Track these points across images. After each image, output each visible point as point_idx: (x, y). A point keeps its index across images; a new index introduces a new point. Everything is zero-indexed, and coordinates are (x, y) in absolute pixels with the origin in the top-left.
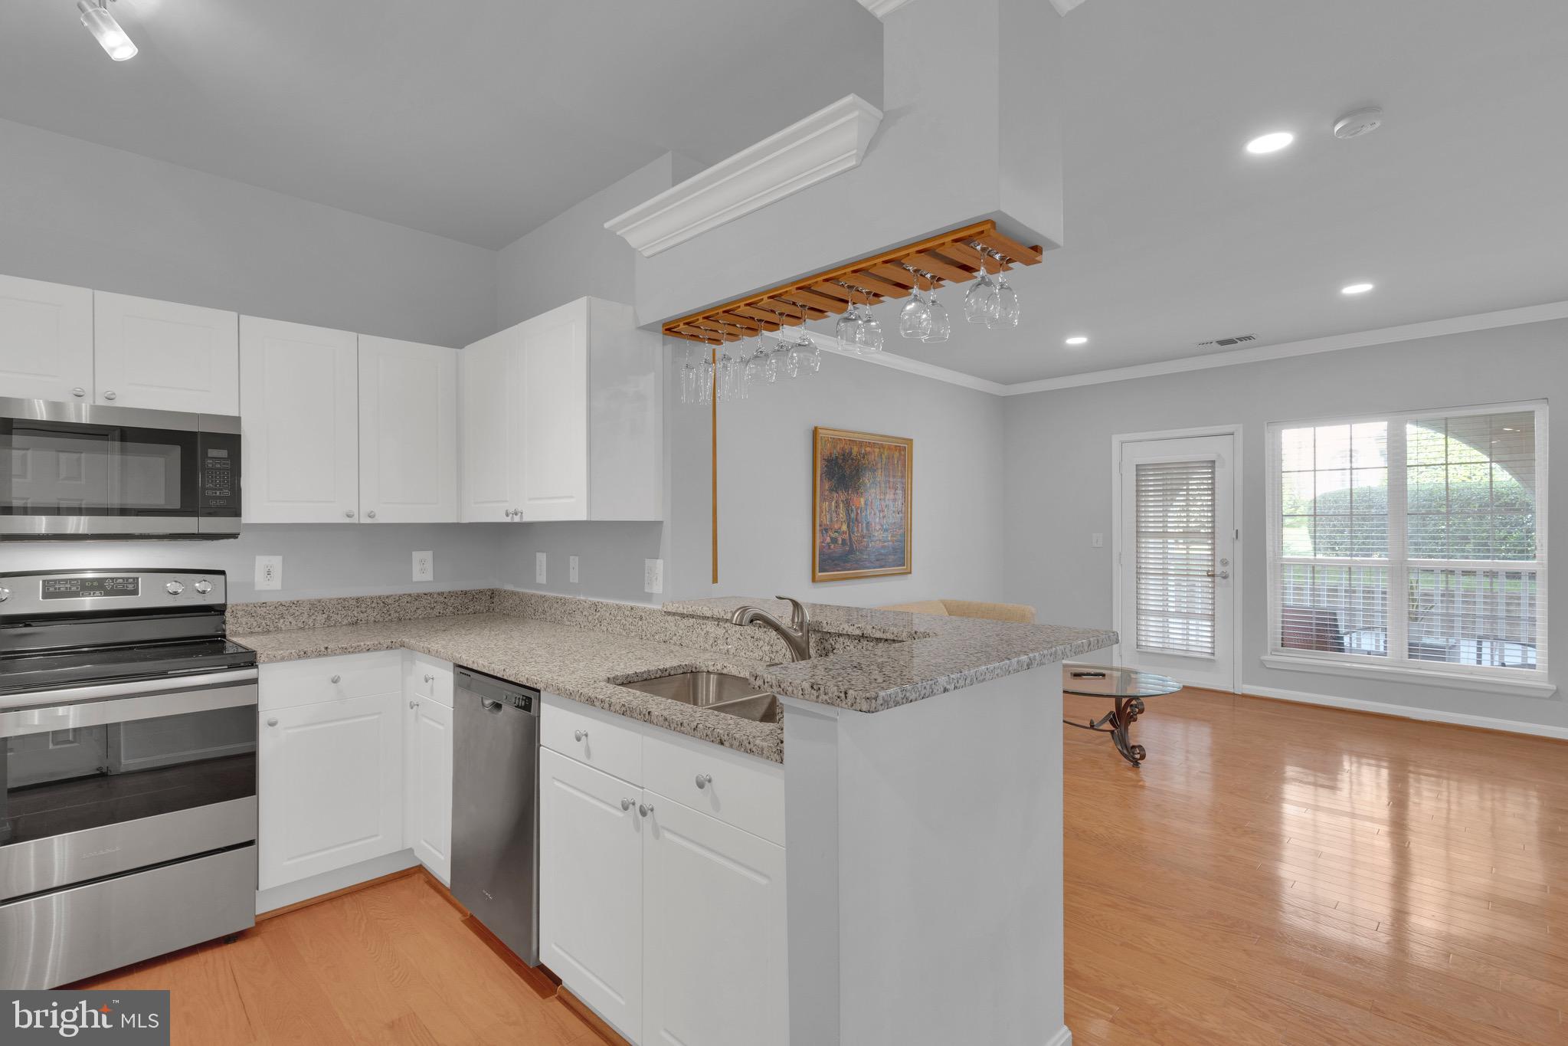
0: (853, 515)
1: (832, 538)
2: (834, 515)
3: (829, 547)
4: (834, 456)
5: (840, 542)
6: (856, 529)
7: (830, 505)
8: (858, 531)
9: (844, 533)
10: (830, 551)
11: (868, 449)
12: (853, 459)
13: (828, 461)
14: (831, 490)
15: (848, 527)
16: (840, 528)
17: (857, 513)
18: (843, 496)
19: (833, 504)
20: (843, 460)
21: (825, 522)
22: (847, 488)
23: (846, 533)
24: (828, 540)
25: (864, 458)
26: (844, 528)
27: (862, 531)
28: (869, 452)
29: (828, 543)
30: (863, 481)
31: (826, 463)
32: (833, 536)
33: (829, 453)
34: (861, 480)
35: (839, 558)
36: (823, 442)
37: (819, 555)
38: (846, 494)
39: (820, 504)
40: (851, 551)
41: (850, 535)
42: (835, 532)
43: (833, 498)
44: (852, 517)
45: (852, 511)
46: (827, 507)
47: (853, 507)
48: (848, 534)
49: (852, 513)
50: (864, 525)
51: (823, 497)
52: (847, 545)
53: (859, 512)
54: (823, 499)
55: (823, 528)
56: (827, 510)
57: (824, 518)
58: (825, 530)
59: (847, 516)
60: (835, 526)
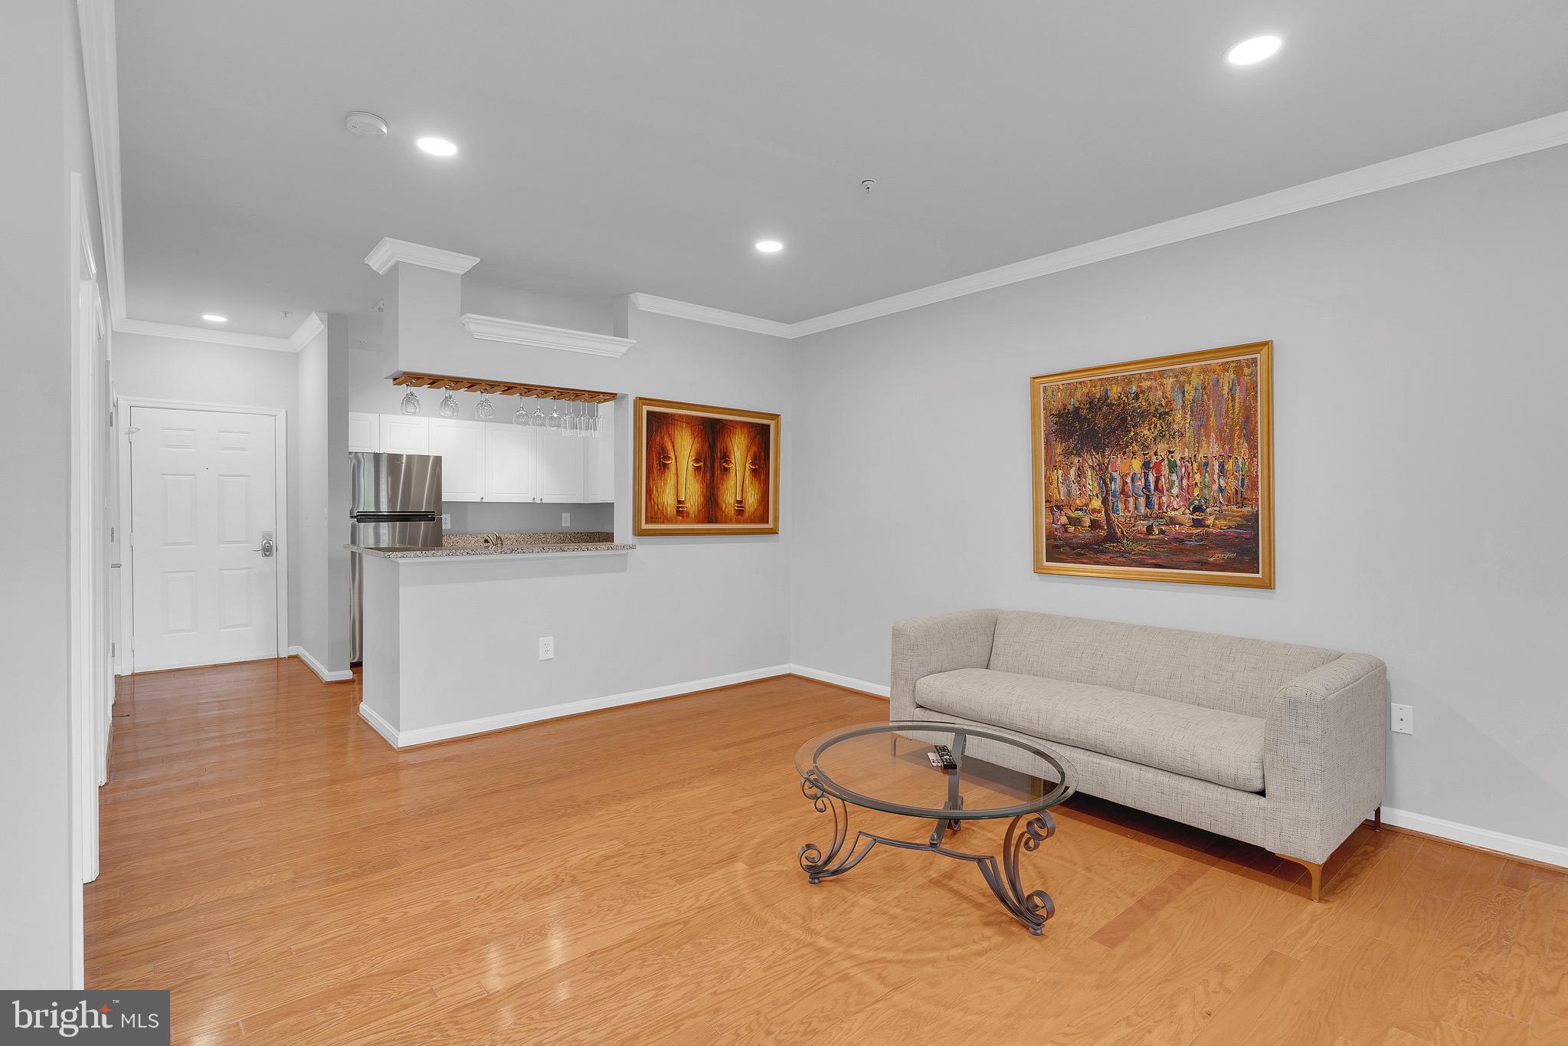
0: (1115, 486)
1: (1069, 518)
2: (1074, 486)
3: (1066, 530)
4: (1071, 408)
5: (1088, 524)
6: (1121, 506)
7: (1066, 475)
8: (1126, 508)
9: (1094, 511)
10: (1069, 535)
11: (1146, 384)
12: (1110, 405)
13: (1060, 415)
14: (1067, 454)
15: (1105, 502)
16: (1087, 505)
17: (1125, 483)
18: (1091, 460)
19: (1072, 472)
20: (1090, 409)
21: (1056, 496)
22: (1099, 448)
23: (1099, 511)
24: (1064, 520)
25: (1137, 397)
26: (1097, 503)
28: (1150, 388)
29: (1064, 525)
30: (1136, 434)
31: (1055, 420)
32: (1074, 516)
33: (1060, 406)
34: (1132, 433)
35: (1086, 546)
36: (1049, 393)
37: (1047, 540)
38: (1099, 457)
39: (1046, 473)
40: (1111, 537)
41: (1107, 515)
42: (1076, 510)
43: (1072, 464)
44: (1113, 488)
45: (1112, 479)
46: (1060, 478)
47: (1115, 475)
48: (1103, 512)
49: (1113, 483)
50: (1142, 500)
51: (1053, 464)
52: (1103, 529)
53: (1129, 480)
54: (1051, 464)
55: (1053, 504)
56: (1060, 479)
57: (1056, 491)
58: (1054, 507)
59: (1101, 488)
60: (1078, 502)
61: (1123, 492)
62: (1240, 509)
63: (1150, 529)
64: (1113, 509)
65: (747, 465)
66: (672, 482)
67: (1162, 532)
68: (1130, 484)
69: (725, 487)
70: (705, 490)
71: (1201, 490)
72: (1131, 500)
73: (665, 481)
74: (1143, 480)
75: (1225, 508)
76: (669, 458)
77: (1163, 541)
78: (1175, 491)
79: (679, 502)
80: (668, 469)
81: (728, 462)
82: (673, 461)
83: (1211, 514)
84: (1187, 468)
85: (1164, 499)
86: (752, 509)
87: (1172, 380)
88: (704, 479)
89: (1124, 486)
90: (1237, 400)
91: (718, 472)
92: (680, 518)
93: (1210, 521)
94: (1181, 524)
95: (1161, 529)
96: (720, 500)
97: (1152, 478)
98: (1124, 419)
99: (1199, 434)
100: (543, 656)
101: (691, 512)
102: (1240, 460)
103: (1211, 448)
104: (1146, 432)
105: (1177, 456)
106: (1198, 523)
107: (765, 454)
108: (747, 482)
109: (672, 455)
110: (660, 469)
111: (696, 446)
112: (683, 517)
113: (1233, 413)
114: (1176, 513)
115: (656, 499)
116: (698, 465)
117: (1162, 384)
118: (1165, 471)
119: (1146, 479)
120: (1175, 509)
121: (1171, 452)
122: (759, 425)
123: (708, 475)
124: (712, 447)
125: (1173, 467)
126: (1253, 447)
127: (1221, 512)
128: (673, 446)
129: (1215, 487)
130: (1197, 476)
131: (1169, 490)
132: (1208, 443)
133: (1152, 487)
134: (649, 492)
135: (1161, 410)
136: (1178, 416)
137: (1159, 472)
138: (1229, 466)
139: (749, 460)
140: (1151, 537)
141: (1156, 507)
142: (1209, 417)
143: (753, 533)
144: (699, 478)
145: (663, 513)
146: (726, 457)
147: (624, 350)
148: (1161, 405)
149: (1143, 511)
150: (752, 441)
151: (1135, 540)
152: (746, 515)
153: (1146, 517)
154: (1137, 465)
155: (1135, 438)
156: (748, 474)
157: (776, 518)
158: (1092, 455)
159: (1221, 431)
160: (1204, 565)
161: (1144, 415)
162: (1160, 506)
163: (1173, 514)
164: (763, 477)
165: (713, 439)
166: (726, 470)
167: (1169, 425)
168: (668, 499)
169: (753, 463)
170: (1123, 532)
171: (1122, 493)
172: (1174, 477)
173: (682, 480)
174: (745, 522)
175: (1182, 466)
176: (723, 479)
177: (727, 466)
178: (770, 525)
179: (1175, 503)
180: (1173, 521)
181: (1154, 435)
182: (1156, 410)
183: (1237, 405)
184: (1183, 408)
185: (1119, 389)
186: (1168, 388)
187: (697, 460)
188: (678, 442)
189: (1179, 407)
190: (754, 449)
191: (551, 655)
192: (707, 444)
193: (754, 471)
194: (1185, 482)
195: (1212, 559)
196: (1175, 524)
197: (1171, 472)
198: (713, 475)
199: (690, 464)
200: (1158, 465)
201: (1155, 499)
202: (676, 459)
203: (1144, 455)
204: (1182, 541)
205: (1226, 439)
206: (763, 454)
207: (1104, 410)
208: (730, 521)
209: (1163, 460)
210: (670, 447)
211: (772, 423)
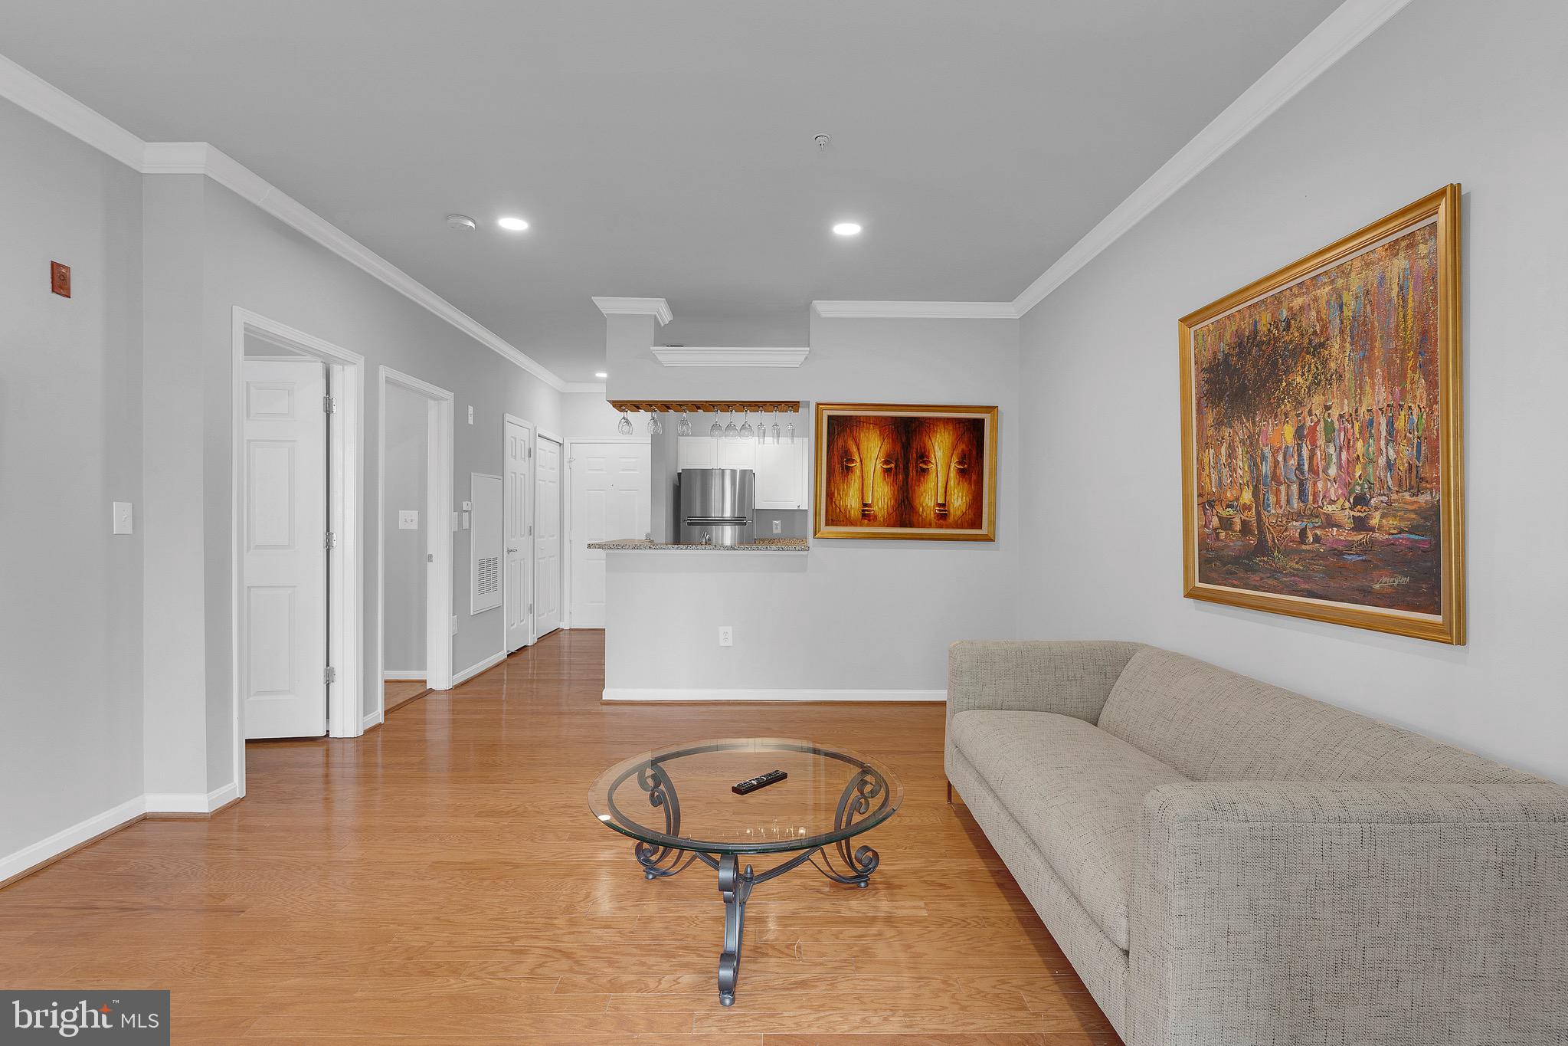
0: (1266, 469)
1: (1220, 519)
2: (1225, 471)
3: (1217, 534)
4: (1220, 356)
5: (1238, 527)
6: (1272, 499)
7: (1217, 455)
8: (1278, 502)
9: (1246, 508)
10: (1220, 544)
11: (1298, 302)
12: (1260, 344)
13: (1210, 369)
14: (1219, 424)
15: (1255, 494)
16: (1237, 499)
17: (1276, 463)
18: (1240, 430)
19: (1223, 450)
20: (1240, 355)
21: (1208, 488)
22: (1250, 411)
23: (1250, 508)
24: (1215, 521)
25: (1288, 326)
26: (1247, 497)
27: (1288, 502)
28: (1302, 308)
29: (1215, 529)
30: (1289, 384)
31: (1206, 376)
32: (1224, 515)
33: (1211, 355)
34: (1284, 384)
35: (1236, 560)
36: (1200, 338)
37: (1199, 551)
38: (1249, 425)
39: (1198, 455)
40: (1262, 548)
41: (1258, 514)
42: (1228, 506)
43: (1223, 439)
44: (1264, 471)
45: (1264, 458)
46: (1211, 459)
47: (1267, 450)
48: (1254, 509)
49: (1264, 463)
50: (1295, 488)
51: (1204, 441)
52: (1253, 535)
53: (1280, 458)
54: (1204, 445)
55: (1205, 499)
56: (1212, 463)
57: (1208, 480)
58: (1208, 503)
59: (1252, 472)
60: (1229, 495)
61: (1275, 477)
62: (1415, 499)
63: (1303, 532)
64: (1263, 503)
65: (953, 465)
66: (857, 485)
67: (1317, 539)
68: (1282, 464)
69: (922, 488)
70: (896, 493)
71: (1364, 468)
72: (1283, 488)
73: (849, 485)
74: (1296, 457)
75: (1394, 496)
76: (853, 461)
77: (1318, 555)
78: (1333, 471)
79: (865, 505)
80: (852, 472)
81: (927, 462)
82: (858, 464)
83: (1376, 508)
84: (1346, 431)
85: (1320, 485)
86: (959, 513)
87: (1327, 289)
88: (895, 482)
89: (1275, 467)
90: (1410, 305)
91: (912, 473)
92: (866, 521)
93: (1375, 521)
94: (1339, 526)
95: (1316, 534)
96: (916, 503)
97: (1305, 453)
98: (1275, 364)
99: (1361, 373)
100: (722, 643)
101: (880, 515)
102: (1415, 410)
103: (1378, 395)
104: (1299, 379)
105: (1335, 413)
106: (1360, 524)
107: (977, 454)
108: (952, 483)
109: (857, 457)
110: (842, 473)
111: (886, 447)
112: (869, 520)
113: (1405, 330)
114: (1334, 507)
115: (837, 503)
116: (888, 467)
117: (1316, 300)
118: (1321, 442)
119: (1300, 455)
120: (1332, 502)
121: (1328, 408)
122: (968, 420)
123: (901, 477)
124: (906, 447)
125: (1329, 429)
126: (1432, 385)
127: (1389, 503)
128: (858, 449)
129: (1382, 461)
130: (1360, 444)
131: (1325, 471)
132: (1373, 386)
133: (1306, 467)
134: (830, 496)
135: (1316, 341)
136: (1335, 347)
137: (1314, 443)
138: (1400, 424)
139: (955, 459)
140: (1304, 547)
141: (1311, 498)
142: (1373, 340)
143: (958, 540)
144: (890, 480)
145: (846, 516)
146: (924, 457)
147: (802, 358)
148: (1315, 332)
149: (1295, 506)
150: (958, 439)
151: (1287, 553)
152: (951, 519)
153: (1299, 516)
154: (1289, 431)
155: (1286, 392)
156: (953, 474)
157: (993, 523)
158: (1243, 423)
159: (1390, 363)
160: (1366, 596)
161: (1297, 352)
162: (1315, 495)
163: (1330, 509)
164: (974, 477)
165: (908, 439)
166: (924, 471)
167: (1325, 363)
168: (852, 502)
169: (960, 463)
170: (1273, 541)
171: (1272, 479)
172: (1331, 450)
173: (869, 482)
174: (948, 527)
175: (1340, 431)
176: (919, 480)
177: (924, 467)
178: (984, 531)
179: (1332, 491)
180: (1330, 522)
181: (1308, 383)
182: (1310, 341)
183: (1410, 313)
184: (1342, 332)
185: (1269, 316)
186: (1323, 303)
187: (886, 462)
188: (864, 444)
189: (1337, 332)
190: (962, 447)
191: (730, 643)
192: (899, 446)
193: (962, 473)
194: (1344, 456)
195: (1377, 586)
196: (1333, 526)
197: (1328, 441)
198: (907, 476)
199: (879, 466)
200: (1313, 429)
201: (1309, 486)
202: (861, 461)
203: (1298, 415)
204: (1341, 553)
205: (1396, 378)
206: (974, 453)
207: (1253, 354)
208: (930, 526)
209: (1319, 421)
210: (854, 449)
211: (987, 417)
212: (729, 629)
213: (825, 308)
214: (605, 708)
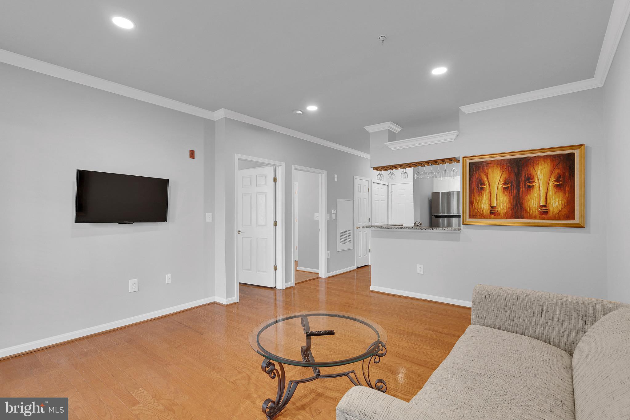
65: (551, 183)
66: (487, 197)
69: (529, 197)
70: (511, 200)
73: (482, 197)
76: (484, 185)
79: (492, 207)
80: (484, 190)
81: (533, 182)
82: (488, 186)
86: (556, 211)
88: (511, 194)
91: (522, 189)
92: (493, 216)
96: (525, 205)
100: (419, 272)
101: (501, 213)
107: (570, 174)
108: (550, 193)
109: (486, 182)
110: (478, 191)
111: (505, 175)
112: (495, 215)
115: (476, 206)
116: (506, 186)
122: (562, 155)
123: (514, 192)
124: (518, 175)
128: (487, 178)
134: (471, 203)
139: (553, 179)
143: (556, 226)
144: (507, 193)
145: (481, 213)
146: (530, 179)
147: (455, 136)
150: (555, 167)
152: (550, 214)
156: (551, 188)
157: (584, 216)
164: (567, 189)
165: (518, 170)
166: (530, 188)
168: (484, 205)
169: (556, 181)
173: (494, 195)
174: (548, 219)
176: (527, 193)
177: (530, 185)
178: (577, 221)
187: (504, 184)
188: (491, 175)
190: (557, 172)
191: (422, 272)
192: (513, 174)
193: (558, 187)
198: (519, 191)
199: (500, 186)
202: (489, 184)
206: (567, 174)
208: (535, 218)
210: (485, 178)
211: (577, 152)
212: (422, 266)
213: (466, 109)
214: (371, 294)
